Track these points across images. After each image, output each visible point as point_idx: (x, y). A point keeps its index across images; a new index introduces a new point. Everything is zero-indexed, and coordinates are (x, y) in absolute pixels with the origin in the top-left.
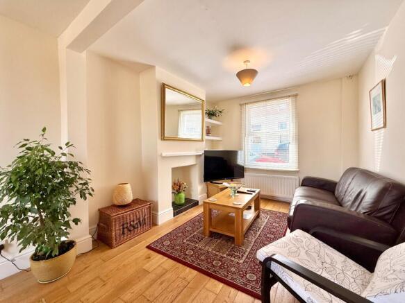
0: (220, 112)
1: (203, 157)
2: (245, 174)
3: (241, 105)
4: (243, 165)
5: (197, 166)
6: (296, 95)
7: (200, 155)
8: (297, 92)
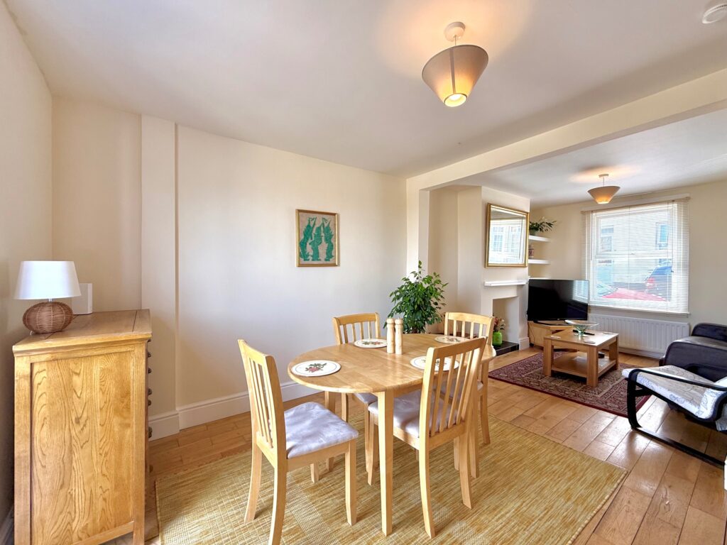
0: (550, 224)
1: (527, 289)
2: (590, 315)
3: (583, 213)
4: (586, 302)
5: (518, 298)
6: (687, 199)
7: (522, 286)
8: (688, 195)
